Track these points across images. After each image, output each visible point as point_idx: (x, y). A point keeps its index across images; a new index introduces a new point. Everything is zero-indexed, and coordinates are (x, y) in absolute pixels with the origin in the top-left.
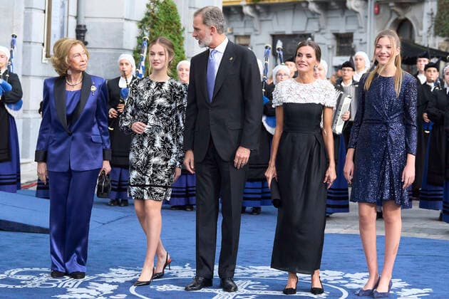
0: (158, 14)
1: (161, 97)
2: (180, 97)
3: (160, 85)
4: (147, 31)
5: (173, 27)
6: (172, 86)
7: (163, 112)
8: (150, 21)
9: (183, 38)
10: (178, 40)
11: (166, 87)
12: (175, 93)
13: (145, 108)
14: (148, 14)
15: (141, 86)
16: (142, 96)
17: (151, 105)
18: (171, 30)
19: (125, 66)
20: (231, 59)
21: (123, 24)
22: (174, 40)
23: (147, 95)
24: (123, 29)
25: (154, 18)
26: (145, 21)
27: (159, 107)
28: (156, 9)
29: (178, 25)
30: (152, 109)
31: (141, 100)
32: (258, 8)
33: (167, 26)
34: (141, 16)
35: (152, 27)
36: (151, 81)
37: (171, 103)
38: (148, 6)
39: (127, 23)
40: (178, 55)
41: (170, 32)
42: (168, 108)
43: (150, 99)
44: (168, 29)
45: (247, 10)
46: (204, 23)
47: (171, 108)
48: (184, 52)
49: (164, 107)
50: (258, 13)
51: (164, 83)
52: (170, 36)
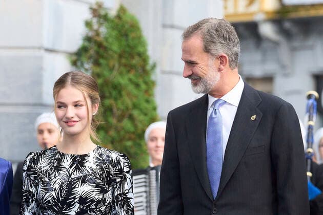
0: (106, 39)
1: (84, 182)
2: (118, 180)
3: (79, 161)
4: (86, 70)
5: (134, 62)
6: (101, 161)
7: (91, 210)
8: (92, 52)
9: (153, 83)
10: (143, 87)
11: (91, 164)
12: (109, 173)
13: (56, 205)
14: (88, 39)
15: (44, 165)
16: (48, 184)
17: (67, 198)
18: (130, 68)
19: (46, 135)
20: (254, 117)
21: (41, 58)
22: (137, 86)
23: (57, 181)
24: (41, 69)
25: (100, 45)
26: (82, 51)
27: (83, 200)
28: (103, 30)
29: (143, 57)
30: (70, 205)
31: (47, 190)
32: (287, 25)
33: (123, 61)
34: (76, 43)
35: (97, 63)
36: (63, 155)
37: (104, 191)
38: (88, 24)
39: (48, 57)
40: (146, 114)
41: (129, 71)
42: (99, 202)
43: (65, 187)
44: (125, 66)
45: (267, 30)
46: (207, 50)
47: (104, 200)
48: (155, 109)
49: (92, 201)
50: (286, 34)
51: (86, 155)
52: (130, 80)
